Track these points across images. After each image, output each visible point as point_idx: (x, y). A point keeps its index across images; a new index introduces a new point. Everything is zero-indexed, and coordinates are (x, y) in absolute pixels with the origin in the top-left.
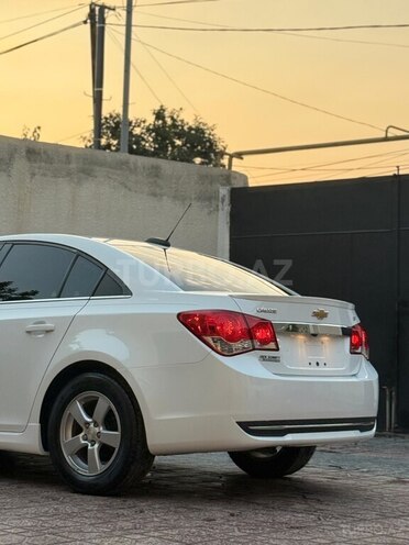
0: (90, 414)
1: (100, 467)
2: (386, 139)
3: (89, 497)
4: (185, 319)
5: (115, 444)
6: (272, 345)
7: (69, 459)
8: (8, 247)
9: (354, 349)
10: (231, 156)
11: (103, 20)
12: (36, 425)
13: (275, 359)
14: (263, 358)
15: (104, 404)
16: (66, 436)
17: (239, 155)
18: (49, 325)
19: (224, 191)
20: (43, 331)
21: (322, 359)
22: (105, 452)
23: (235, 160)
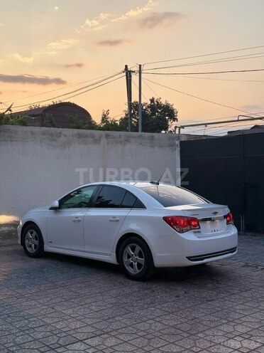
0: (133, 252)
1: (138, 271)
2: (238, 121)
3: (135, 282)
4: (166, 219)
5: (143, 263)
6: (198, 227)
7: (127, 267)
8: (101, 187)
9: (228, 223)
10: (180, 128)
11: (131, 76)
12: (115, 254)
13: (199, 232)
14: (195, 232)
15: (138, 248)
16: (125, 259)
17: (183, 127)
18: (117, 219)
19: (178, 142)
20: (115, 220)
21: (216, 229)
22: (139, 266)
23: (181, 130)
